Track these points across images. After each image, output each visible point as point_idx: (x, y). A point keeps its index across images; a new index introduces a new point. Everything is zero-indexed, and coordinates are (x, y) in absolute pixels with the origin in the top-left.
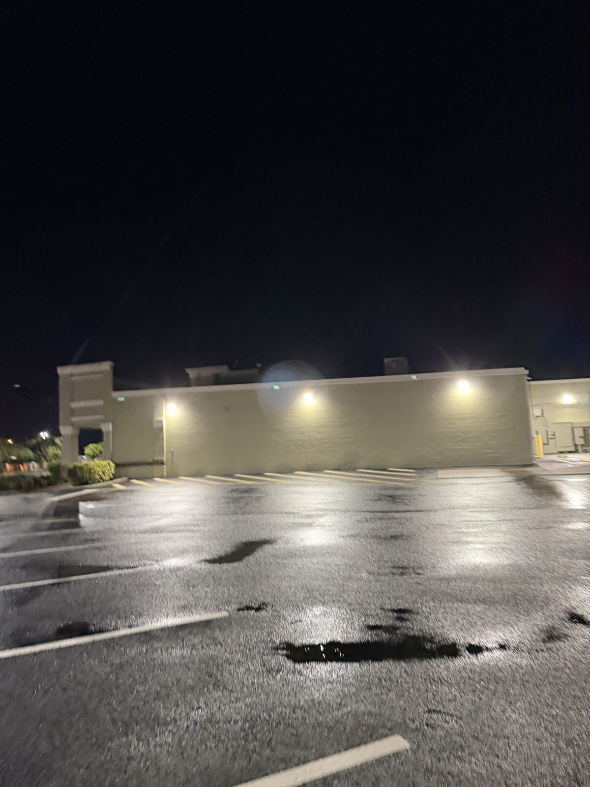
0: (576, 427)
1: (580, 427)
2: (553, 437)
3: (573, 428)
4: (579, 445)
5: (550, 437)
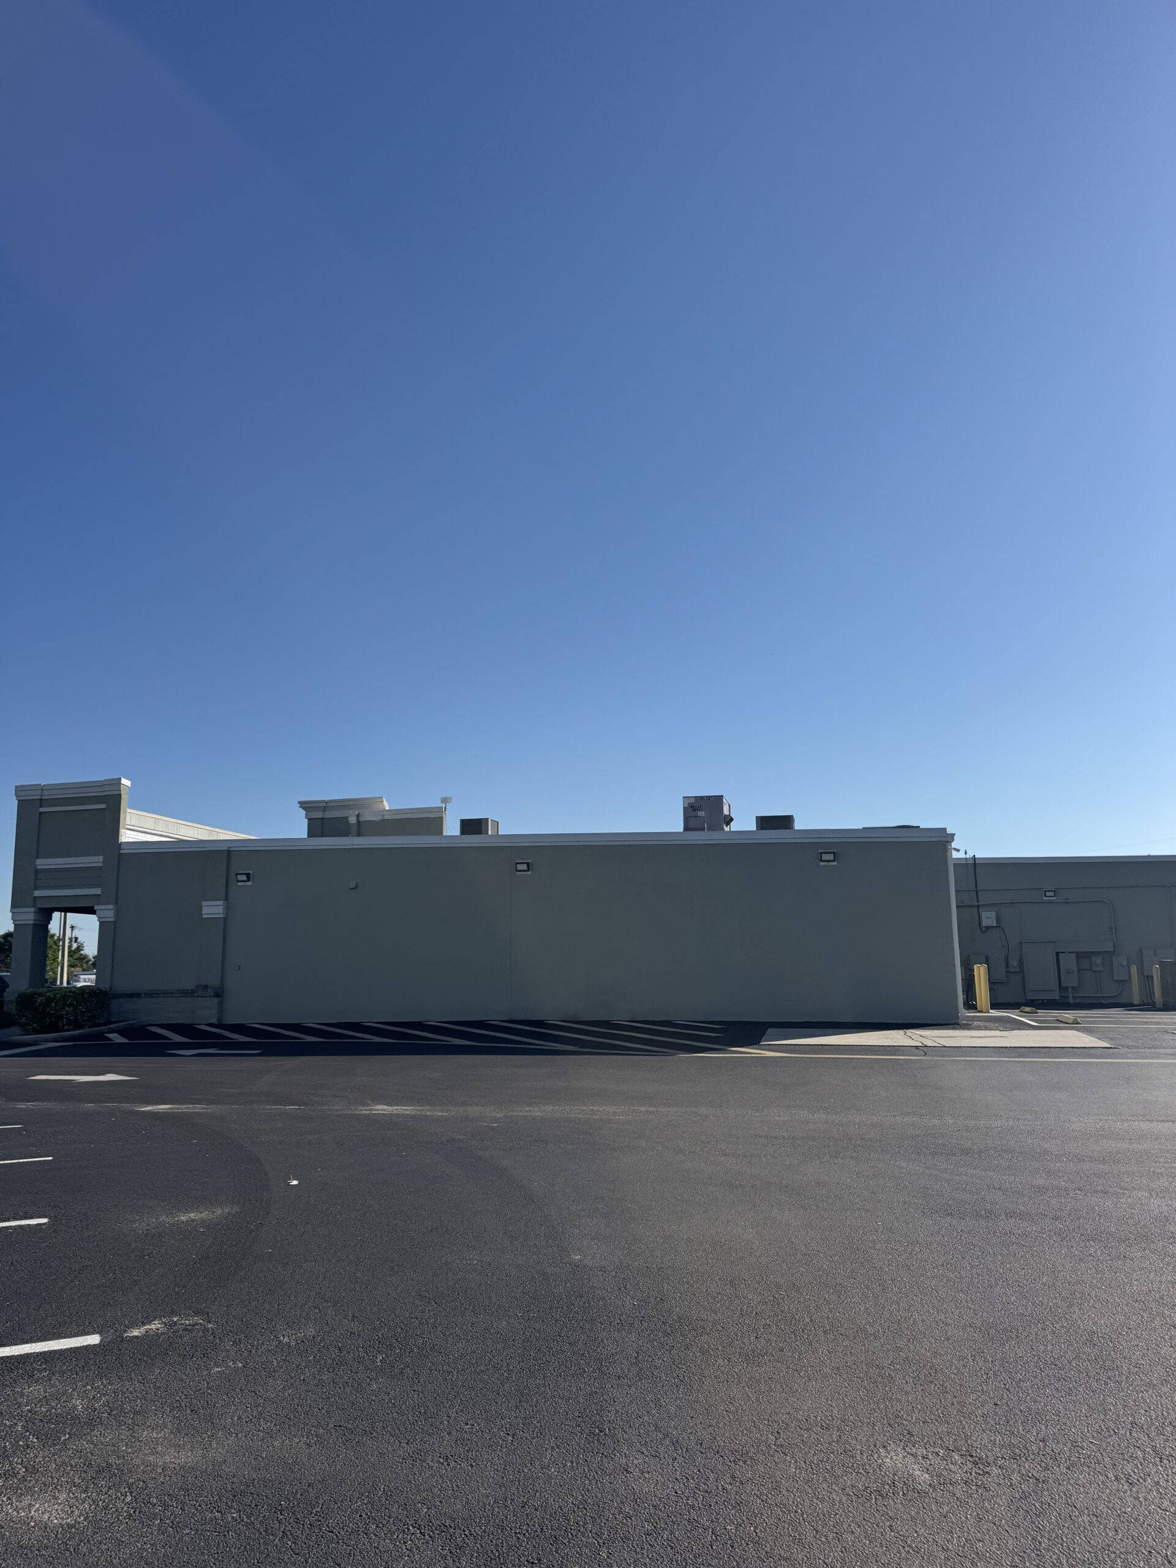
0: (1061, 952)
1: (1073, 952)
2: (1018, 970)
3: (1057, 954)
4: (1068, 987)
5: (1011, 970)
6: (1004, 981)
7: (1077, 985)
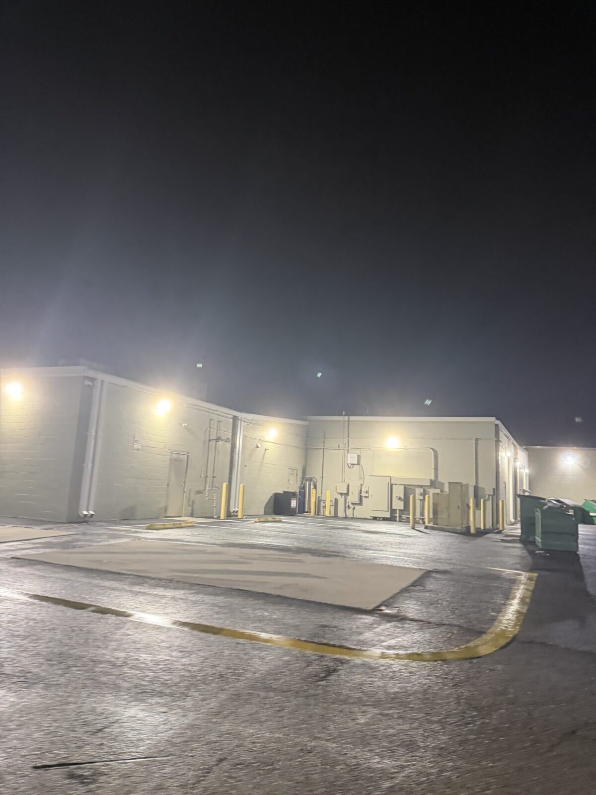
0: (396, 484)
1: (400, 485)
2: (367, 495)
3: (392, 485)
4: (397, 509)
5: (363, 494)
6: (359, 502)
7: (402, 508)
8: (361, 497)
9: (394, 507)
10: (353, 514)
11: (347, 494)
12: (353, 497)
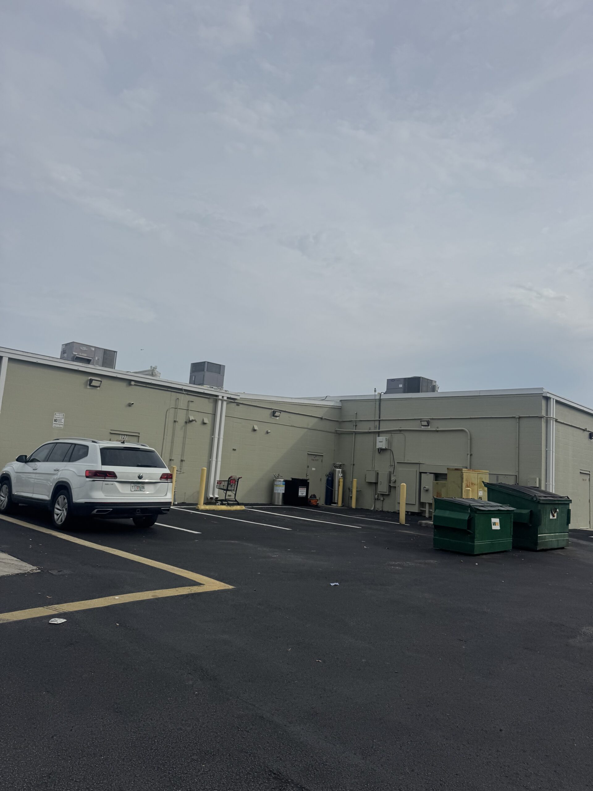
0: (423, 473)
1: (432, 473)
5: (392, 485)
6: (387, 493)
7: (431, 501)
8: (390, 487)
9: (421, 501)
10: (382, 507)
11: (376, 483)
12: (383, 488)
